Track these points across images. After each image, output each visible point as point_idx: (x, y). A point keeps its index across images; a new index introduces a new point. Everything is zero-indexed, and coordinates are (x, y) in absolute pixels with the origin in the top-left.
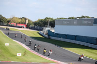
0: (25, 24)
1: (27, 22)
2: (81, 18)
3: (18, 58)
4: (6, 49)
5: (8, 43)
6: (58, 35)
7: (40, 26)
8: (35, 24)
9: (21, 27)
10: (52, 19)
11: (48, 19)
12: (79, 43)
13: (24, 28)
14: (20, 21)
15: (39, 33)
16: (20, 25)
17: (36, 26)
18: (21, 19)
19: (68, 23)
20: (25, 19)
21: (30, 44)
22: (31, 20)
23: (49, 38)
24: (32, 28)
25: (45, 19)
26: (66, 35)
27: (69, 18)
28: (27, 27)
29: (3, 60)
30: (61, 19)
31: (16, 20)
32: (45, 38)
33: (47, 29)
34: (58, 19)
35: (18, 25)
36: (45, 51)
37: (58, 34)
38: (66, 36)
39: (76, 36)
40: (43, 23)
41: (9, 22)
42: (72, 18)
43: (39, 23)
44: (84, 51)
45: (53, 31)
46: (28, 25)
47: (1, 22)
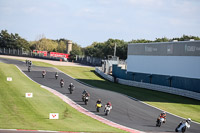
0: (65, 52)
1: (70, 49)
2: (182, 39)
3: (51, 123)
4: (26, 105)
5: (31, 92)
6: (134, 76)
7: (98, 56)
8: (87, 52)
9: (58, 60)
10: (121, 42)
11: (113, 41)
12: (177, 93)
13: (63, 60)
14: (55, 46)
15: (94, 72)
16: (56, 56)
18: (58, 41)
19: (156, 50)
20: (67, 43)
23: (116, 82)
24: (80, 62)
25: (108, 43)
26: (151, 76)
27: (158, 41)
28: (71, 59)
29: (22, 126)
30: (139, 41)
31: (48, 44)
32: (108, 81)
33: (110, 63)
34: (134, 41)
35: (51, 55)
36: (100, 105)
37: (134, 74)
38: (151, 78)
39: (171, 78)
40: (103, 51)
41: (32, 48)
42: (163, 40)
43: (94, 51)
44: (189, 109)
45: (123, 67)
46: (71, 54)
47: (17, 48)
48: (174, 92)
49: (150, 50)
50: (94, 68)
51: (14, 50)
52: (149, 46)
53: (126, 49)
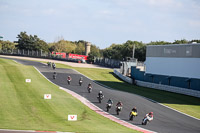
0: (84, 54)
1: (89, 51)
3: (69, 125)
4: (45, 106)
6: (152, 78)
7: (116, 58)
8: (106, 53)
10: (140, 44)
11: (131, 43)
13: (82, 62)
14: (74, 47)
15: (112, 73)
16: (75, 57)
17: (107, 60)
18: (77, 43)
19: (174, 51)
20: (85, 44)
21: (99, 99)
22: (97, 46)
23: (134, 84)
24: (98, 63)
25: (126, 45)
26: (170, 78)
27: (177, 42)
28: (89, 61)
29: (40, 128)
30: (158, 43)
31: (66, 45)
32: (126, 83)
33: (129, 65)
34: (152, 43)
35: (70, 57)
37: (153, 76)
38: (170, 80)
39: (190, 80)
40: (122, 53)
41: (51, 50)
42: (182, 42)
43: (113, 53)
45: (142, 69)
46: (90, 56)
47: (35, 50)
48: (192, 94)
49: (169, 52)
50: (112, 70)
51: (33, 52)
52: (168, 48)
53: (145, 51)
